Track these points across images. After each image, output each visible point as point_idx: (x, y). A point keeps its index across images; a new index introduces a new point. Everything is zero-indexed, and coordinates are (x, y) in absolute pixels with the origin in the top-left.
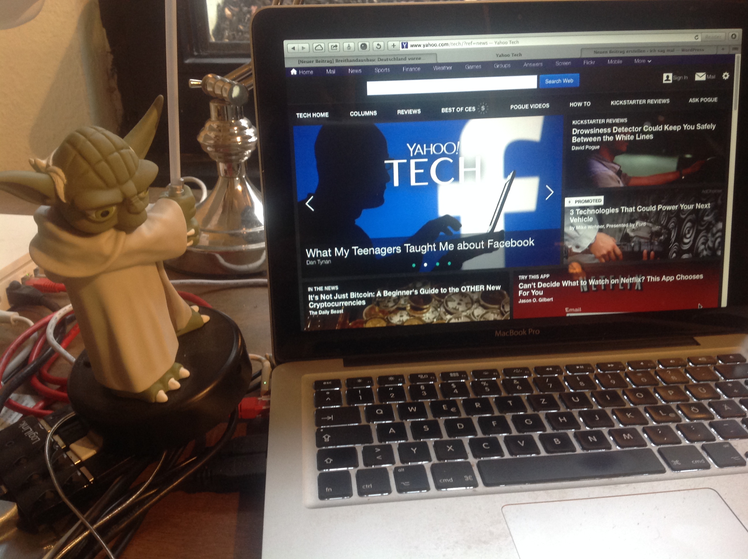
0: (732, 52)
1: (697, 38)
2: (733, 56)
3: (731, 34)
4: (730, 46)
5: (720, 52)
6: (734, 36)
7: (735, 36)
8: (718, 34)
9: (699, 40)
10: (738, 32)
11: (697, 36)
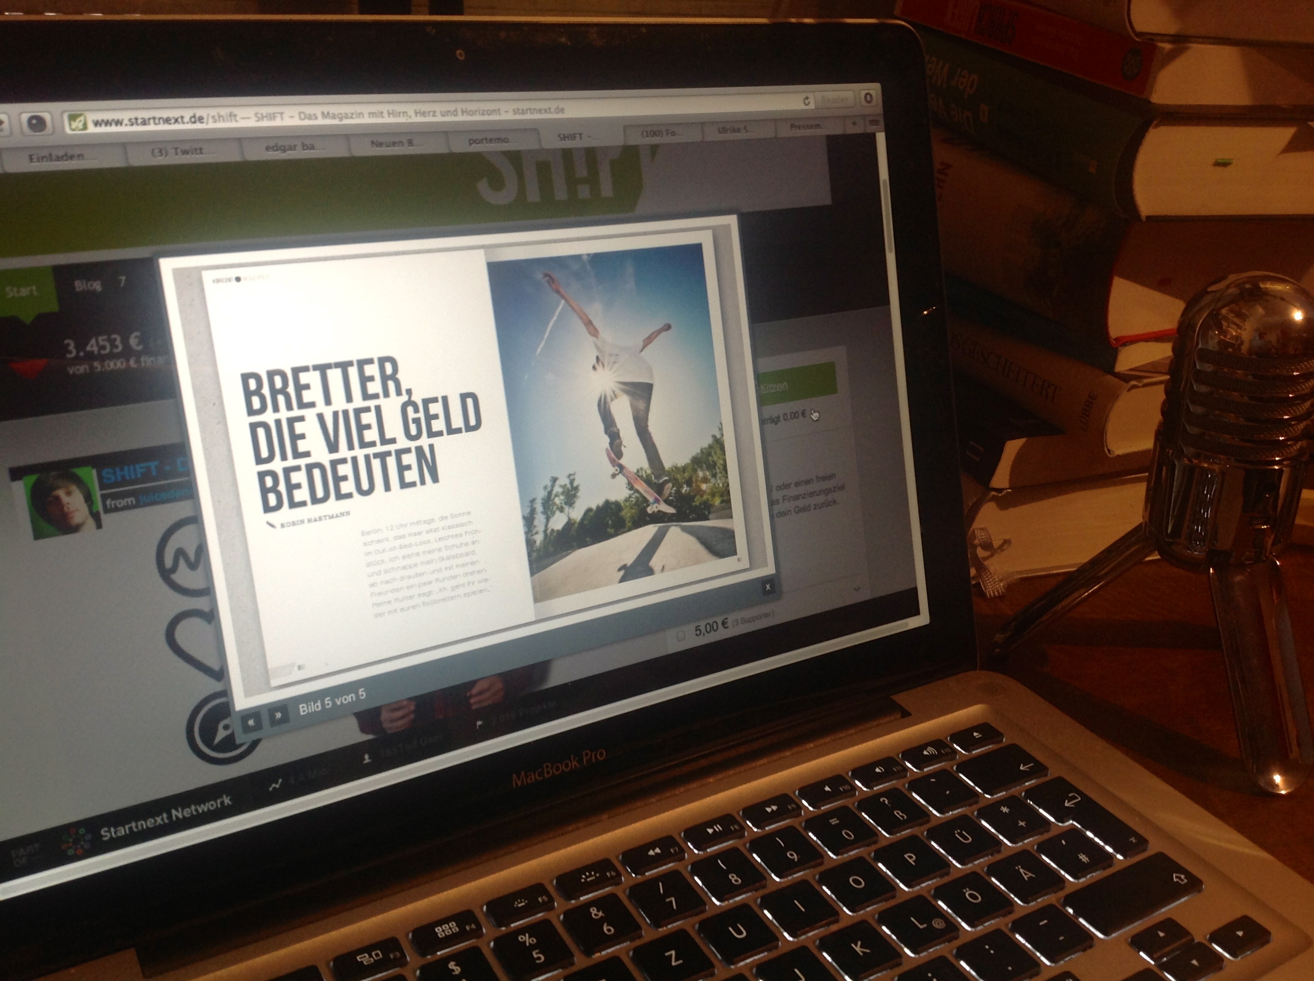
0: (870, 129)
1: (807, 102)
2: (872, 137)
3: (863, 93)
4: (864, 117)
5: (851, 130)
6: (868, 98)
7: (871, 96)
8: (843, 94)
9: (812, 106)
10: (874, 89)
11: (807, 98)
